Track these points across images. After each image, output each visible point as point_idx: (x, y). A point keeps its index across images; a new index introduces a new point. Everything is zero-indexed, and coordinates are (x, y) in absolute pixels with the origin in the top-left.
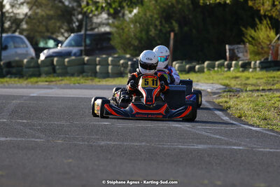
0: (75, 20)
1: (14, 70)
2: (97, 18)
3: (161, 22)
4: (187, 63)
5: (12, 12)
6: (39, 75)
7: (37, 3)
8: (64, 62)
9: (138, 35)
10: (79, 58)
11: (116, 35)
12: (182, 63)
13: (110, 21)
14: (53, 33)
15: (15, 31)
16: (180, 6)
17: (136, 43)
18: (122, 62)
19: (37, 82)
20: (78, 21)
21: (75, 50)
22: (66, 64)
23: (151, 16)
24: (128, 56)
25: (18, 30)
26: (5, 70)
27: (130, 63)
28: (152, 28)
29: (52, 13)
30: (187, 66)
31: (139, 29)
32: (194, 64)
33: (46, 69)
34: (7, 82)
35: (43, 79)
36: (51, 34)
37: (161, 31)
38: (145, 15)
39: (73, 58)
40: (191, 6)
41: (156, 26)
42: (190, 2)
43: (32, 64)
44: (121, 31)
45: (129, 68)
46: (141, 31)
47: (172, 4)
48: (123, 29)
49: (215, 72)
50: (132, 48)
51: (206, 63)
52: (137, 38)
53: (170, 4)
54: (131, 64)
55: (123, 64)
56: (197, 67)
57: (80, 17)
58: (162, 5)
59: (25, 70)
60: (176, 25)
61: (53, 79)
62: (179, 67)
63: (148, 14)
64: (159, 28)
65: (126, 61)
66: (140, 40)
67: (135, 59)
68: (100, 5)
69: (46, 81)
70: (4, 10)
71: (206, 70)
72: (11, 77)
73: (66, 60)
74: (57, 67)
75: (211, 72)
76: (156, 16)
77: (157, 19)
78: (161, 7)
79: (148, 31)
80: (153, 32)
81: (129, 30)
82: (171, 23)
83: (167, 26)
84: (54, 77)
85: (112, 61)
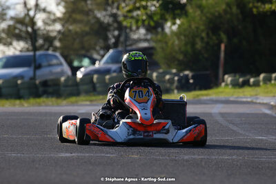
0: (110, 36)
1: (50, 90)
2: (135, 34)
3: (208, 34)
4: (241, 77)
5: (45, 29)
6: (78, 94)
7: (71, 20)
8: (105, 79)
9: (183, 49)
10: (120, 74)
11: (159, 50)
12: (235, 76)
13: (149, 37)
14: (88, 51)
15: (48, 49)
16: (228, 16)
17: (181, 57)
18: (168, 77)
19: (77, 102)
20: (114, 37)
21: (114, 67)
22: (107, 81)
23: (197, 28)
24: (174, 71)
25: (51, 48)
26: (41, 89)
27: (176, 78)
28: (198, 40)
29: (87, 29)
30: (241, 80)
31: (183, 42)
32: (248, 77)
33: (85, 87)
34: (44, 102)
35: (82, 98)
36: (85, 52)
37: (207, 43)
38: (190, 26)
39: (114, 74)
40: (240, 16)
41: (202, 38)
42: (239, 11)
43: (70, 83)
44: (164, 45)
45: (176, 84)
46: (186, 44)
47: (220, 14)
48: (166, 43)
49: (272, 85)
50: (176, 62)
51: (262, 76)
52: (182, 52)
53: (217, 14)
54: (178, 80)
55: (169, 80)
56: (252, 80)
57: (116, 33)
58: (208, 15)
59: (62, 88)
60: (224, 37)
61: (94, 98)
62: (232, 81)
63: (193, 26)
64: (206, 40)
65: (172, 76)
66: (185, 54)
67: (182, 75)
68: (140, 18)
69: (86, 101)
70: (36, 28)
71: (261, 83)
72: (47, 97)
73: (107, 77)
74: (98, 85)
75: (268, 86)
76: (202, 27)
77: (203, 31)
78: (207, 18)
79: (193, 44)
80: (199, 45)
81: (173, 44)
82: (219, 35)
83: (214, 38)
84: (94, 95)
85: (157, 77)
